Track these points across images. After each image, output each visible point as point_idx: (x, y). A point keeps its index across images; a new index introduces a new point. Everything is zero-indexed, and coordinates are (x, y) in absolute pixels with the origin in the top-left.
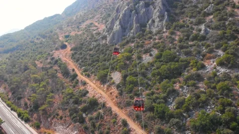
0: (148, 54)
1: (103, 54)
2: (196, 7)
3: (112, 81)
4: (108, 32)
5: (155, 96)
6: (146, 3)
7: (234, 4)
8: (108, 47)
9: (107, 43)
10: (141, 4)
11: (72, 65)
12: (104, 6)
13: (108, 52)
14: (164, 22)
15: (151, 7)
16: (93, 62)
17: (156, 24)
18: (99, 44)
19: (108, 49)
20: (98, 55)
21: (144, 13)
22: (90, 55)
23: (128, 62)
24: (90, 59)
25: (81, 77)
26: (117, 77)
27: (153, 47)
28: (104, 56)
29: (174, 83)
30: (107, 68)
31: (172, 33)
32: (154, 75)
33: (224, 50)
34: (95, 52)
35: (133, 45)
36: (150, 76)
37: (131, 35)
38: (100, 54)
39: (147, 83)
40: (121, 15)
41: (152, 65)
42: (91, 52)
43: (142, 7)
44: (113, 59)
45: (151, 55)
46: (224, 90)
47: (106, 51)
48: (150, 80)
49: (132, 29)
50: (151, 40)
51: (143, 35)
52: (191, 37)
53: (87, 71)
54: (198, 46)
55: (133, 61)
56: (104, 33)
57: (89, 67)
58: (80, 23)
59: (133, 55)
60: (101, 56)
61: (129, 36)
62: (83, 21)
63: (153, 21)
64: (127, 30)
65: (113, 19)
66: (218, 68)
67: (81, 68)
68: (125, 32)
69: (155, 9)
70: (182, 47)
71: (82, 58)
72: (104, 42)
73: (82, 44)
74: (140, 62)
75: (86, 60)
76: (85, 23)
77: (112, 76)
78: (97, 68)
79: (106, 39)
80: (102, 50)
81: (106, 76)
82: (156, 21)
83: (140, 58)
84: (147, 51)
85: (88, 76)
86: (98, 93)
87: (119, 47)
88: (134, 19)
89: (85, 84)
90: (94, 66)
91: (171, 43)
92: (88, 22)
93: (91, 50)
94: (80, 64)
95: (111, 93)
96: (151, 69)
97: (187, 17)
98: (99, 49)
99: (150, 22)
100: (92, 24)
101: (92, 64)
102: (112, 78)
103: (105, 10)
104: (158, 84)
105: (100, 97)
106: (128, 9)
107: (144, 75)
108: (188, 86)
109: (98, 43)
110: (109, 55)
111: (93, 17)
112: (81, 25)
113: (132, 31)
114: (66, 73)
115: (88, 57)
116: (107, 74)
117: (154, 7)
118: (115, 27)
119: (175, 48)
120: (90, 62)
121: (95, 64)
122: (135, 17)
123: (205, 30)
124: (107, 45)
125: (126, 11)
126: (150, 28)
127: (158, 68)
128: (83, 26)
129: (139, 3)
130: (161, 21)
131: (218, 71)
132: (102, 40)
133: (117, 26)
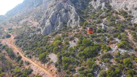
0: (73, 41)
1: (39, 41)
2: (94, 13)
3: (51, 61)
4: (41, 26)
5: (85, 71)
6: (65, 10)
7: (117, 12)
8: (43, 36)
9: (42, 33)
10: (63, 10)
11: (16, 50)
12: (34, 11)
13: (43, 40)
14: (78, 21)
15: (69, 12)
16: (33, 47)
17: (73, 22)
18: (36, 35)
19: (43, 38)
20: (36, 42)
21: (65, 16)
22: (30, 42)
23: (60, 47)
24: (30, 45)
25: (25, 59)
26: (53, 57)
27: (75, 36)
28: (41, 43)
29: (95, 60)
30: (45, 51)
31: (85, 28)
32: (80, 55)
33: (120, 38)
34: (33, 40)
35: (60, 35)
36: (77, 56)
37: (58, 29)
38: (37, 41)
39: (77, 62)
40: (50, 16)
41: (77, 48)
42: (30, 40)
43: (63, 12)
44: (48, 44)
45: (75, 42)
46: (128, 64)
47: (42, 39)
48: (79, 59)
49: (58, 25)
50: (72, 32)
51: (66, 29)
52: (97, 30)
53: (29, 54)
54: (103, 36)
55: (63, 46)
56: (38, 27)
57: (30, 51)
58: (19, 21)
59: (62, 41)
60: (39, 43)
61: (57, 29)
62: (21, 20)
63: (71, 21)
64: (55, 26)
65: (44, 19)
66: (120, 49)
67: (24, 51)
68: (54, 26)
69: (71, 14)
70: (93, 37)
71: (23, 44)
72: (39, 33)
73: (23, 35)
74: (69, 47)
75: (27, 46)
76: (22, 21)
77: (50, 57)
78: (36, 52)
79: (40, 31)
80: (39, 39)
81: (45, 57)
82: (73, 21)
83: (68, 44)
84: (71, 39)
85: (30, 57)
86: (42, 71)
87: (50, 36)
88: (59, 19)
89: (28, 64)
90: (34, 50)
91: (86, 34)
92: (25, 20)
93: (30, 38)
94: (23, 49)
95: (51, 71)
96: (77, 51)
97: (91, 19)
98: (36, 38)
99: (69, 21)
100: (27, 21)
101: (32, 48)
102: (50, 59)
103: (35, 14)
104: (85, 62)
105: (44, 74)
106: (55, 12)
107: (74, 55)
108: (105, 62)
109: (35, 33)
110: (44, 42)
111: (28, 17)
112: (19, 22)
113: (59, 26)
114: (12, 56)
115: (28, 43)
116: (46, 56)
117: (70, 13)
118: (46, 23)
119: (89, 37)
120: (31, 47)
121: (34, 48)
122: (60, 18)
123: (105, 27)
124: (41, 35)
125: (53, 14)
126: (69, 25)
127: (82, 50)
128: (21, 22)
129: (61, 10)
130: (76, 21)
131: (120, 52)
132: (38, 32)
133: (48, 23)
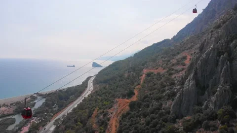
37: (211, 106)
42: (142, 122)
49: (213, 94)
61: (207, 107)
64: (206, 93)
68: (203, 94)
72: (168, 104)
73: (144, 99)
79: (173, 100)
80: (155, 125)
106: (213, 49)
109: (160, 103)
111: (191, 47)
112: (173, 59)
113: (213, 98)
118: (187, 82)
125: (208, 54)
132: (168, 99)
133: (189, 81)
